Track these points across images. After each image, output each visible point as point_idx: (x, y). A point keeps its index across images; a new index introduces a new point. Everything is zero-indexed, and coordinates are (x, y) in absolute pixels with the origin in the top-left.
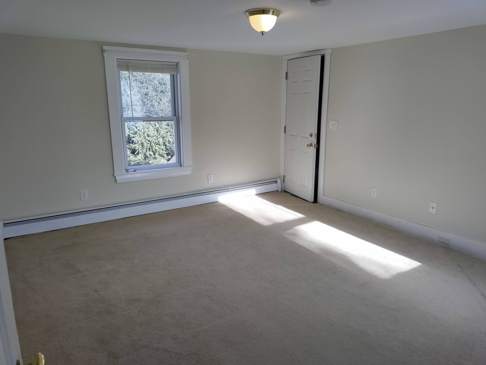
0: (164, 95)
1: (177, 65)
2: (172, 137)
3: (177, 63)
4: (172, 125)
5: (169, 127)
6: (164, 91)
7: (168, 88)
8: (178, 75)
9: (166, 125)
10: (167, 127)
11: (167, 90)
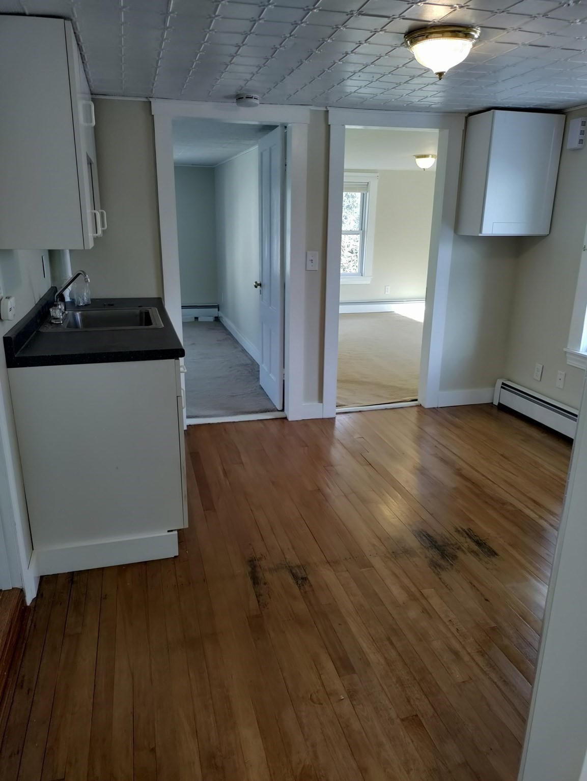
0: (351, 211)
1: (367, 185)
2: (355, 267)
3: (368, 183)
4: (356, 253)
5: (353, 255)
6: (351, 207)
7: (356, 202)
8: (368, 194)
9: (350, 252)
10: (350, 254)
11: (356, 205)
